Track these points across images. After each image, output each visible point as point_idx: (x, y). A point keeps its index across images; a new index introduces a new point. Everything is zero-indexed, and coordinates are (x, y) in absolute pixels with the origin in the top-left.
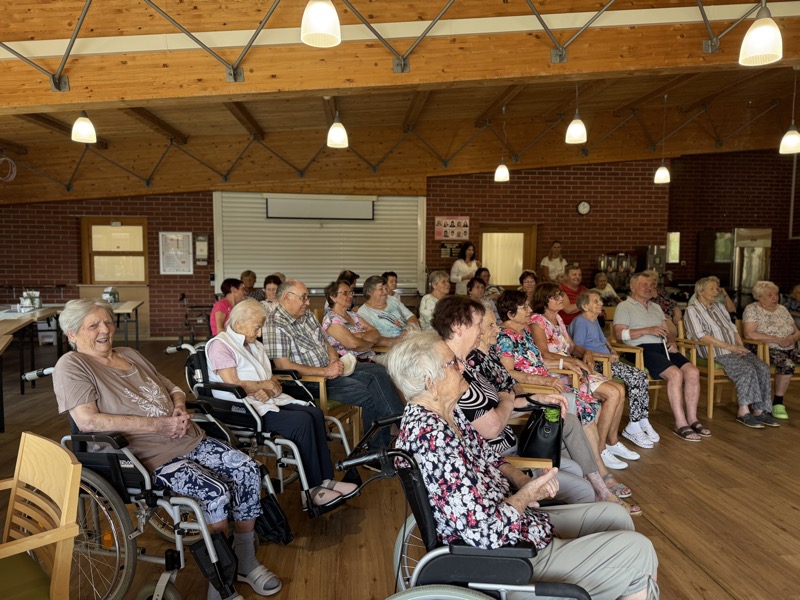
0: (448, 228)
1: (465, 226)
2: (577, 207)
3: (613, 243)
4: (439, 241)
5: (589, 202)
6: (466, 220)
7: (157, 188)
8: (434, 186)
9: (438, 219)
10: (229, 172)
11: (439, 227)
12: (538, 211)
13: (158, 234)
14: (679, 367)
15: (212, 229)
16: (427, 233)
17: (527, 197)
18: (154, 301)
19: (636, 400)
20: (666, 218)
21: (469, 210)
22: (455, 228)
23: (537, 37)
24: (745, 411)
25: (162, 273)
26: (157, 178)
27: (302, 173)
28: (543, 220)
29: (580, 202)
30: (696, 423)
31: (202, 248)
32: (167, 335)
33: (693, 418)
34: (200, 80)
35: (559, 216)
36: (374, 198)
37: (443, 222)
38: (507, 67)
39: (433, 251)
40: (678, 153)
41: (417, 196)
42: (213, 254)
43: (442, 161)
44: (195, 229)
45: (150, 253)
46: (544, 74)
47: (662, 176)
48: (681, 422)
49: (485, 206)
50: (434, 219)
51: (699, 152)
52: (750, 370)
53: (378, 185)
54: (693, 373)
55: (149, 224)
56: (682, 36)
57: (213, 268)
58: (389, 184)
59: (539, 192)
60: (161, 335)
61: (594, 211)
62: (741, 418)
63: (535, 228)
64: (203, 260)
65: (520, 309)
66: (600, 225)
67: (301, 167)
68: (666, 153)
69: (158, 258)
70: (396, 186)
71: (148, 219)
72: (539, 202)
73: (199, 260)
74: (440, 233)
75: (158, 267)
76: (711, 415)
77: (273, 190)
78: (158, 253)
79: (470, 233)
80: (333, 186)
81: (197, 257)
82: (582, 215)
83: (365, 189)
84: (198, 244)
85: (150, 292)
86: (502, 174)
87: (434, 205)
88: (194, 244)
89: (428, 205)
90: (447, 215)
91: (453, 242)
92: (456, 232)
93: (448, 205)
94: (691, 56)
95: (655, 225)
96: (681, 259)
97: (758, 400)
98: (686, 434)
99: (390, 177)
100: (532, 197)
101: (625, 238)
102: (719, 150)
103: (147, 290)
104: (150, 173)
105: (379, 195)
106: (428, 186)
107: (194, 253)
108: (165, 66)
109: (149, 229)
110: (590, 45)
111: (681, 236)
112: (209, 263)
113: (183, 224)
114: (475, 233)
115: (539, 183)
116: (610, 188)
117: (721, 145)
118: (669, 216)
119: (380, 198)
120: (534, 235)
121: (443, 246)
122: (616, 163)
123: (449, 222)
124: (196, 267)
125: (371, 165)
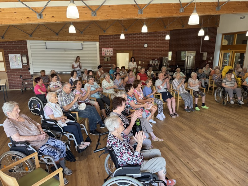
0: (106, 52)
1: (112, 51)
2: (144, 45)
3: (154, 56)
4: (104, 56)
5: (147, 44)
6: (111, 49)
7: (6, 39)
8: (101, 38)
9: (103, 49)
10: (32, 33)
11: (103, 51)
12: (133, 46)
13: (8, 55)
14: (170, 98)
15: (28, 53)
16: (100, 53)
17: (130, 42)
18: (10, 78)
19: (160, 108)
20: (168, 48)
21: (112, 46)
22: (108, 52)
23: (134, 6)
24: (186, 108)
25: (11, 68)
26: (6, 36)
27: (57, 34)
28: (134, 49)
29: (145, 44)
30: (175, 113)
31: (25, 59)
32: (15, 88)
33: (174, 112)
34: (28, 18)
35: (139, 48)
36: (82, 42)
37: (105, 50)
38: (126, 15)
39: (102, 59)
40: (172, 29)
41: (96, 41)
42: (29, 61)
43: (103, 30)
44: (21, 53)
45: (6, 62)
46: (136, 17)
47: (168, 37)
48: (171, 113)
49: (117, 45)
50: (102, 49)
51: (178, 29)
52: (188, 97)
53: (83, 38)
54: (174, 100)
55: (4, 51)
56: (174, 7)
57: (29, 66)
58: (87, 38)
59: (133, 41)
60: (14, 89)
61: (149, 46)
62: (185, 110)
63: (132, 51)
64: (26, 64)
65: (131, 89)
66: (150, 51)
67: (57, 32)
68: (169, 29)
69: (9, 63)
70: (89, 38)
71: (4, 50)
72: (133, 44)
73: (24, 64)
74: (104, 54)
75: (10, 66)
76: (178, 109)
77: (48, 40)
78: (9, 61)
79: (113, 53)
80: (68, 38)
81: (23, 63)
82: (145, 48)
83: (79, 39)
84: (23, 58)
85: (8, 74)
86: (122, 37)
87: (101, 44)
88: (22, 58)
89: (100, 44)
90: (106, 48)
91: (108, 56)
92: (109, 53)
93: (106, 44)
94: (176, 13)
95: (165, 50)
96: (172, 60)
97: (189, 105)
98: (172, 116)
99: (87, 36)
100: (131, 42)
101: (157, 54)
102: (183, 28)
103: (6, 74)
104: (3, 34)
105: (84, 41)
106: (99, 38)
107: (22, 61)
108: (15, 13)
109: (4, 53)
110: (149, 9)
111: (172, 53)
112: (27, 64)
113: (17, 51)
114: (114, 53)
115: (133, 38)
116: (153, 39)
117: (184, 27)
118: (169, 48)
119: (84, 42)
120: (132, 53)
121: (105, 58)
122: (155, 32)
123: (106, 50)
124: (23, 66)
125: (81, 32)
